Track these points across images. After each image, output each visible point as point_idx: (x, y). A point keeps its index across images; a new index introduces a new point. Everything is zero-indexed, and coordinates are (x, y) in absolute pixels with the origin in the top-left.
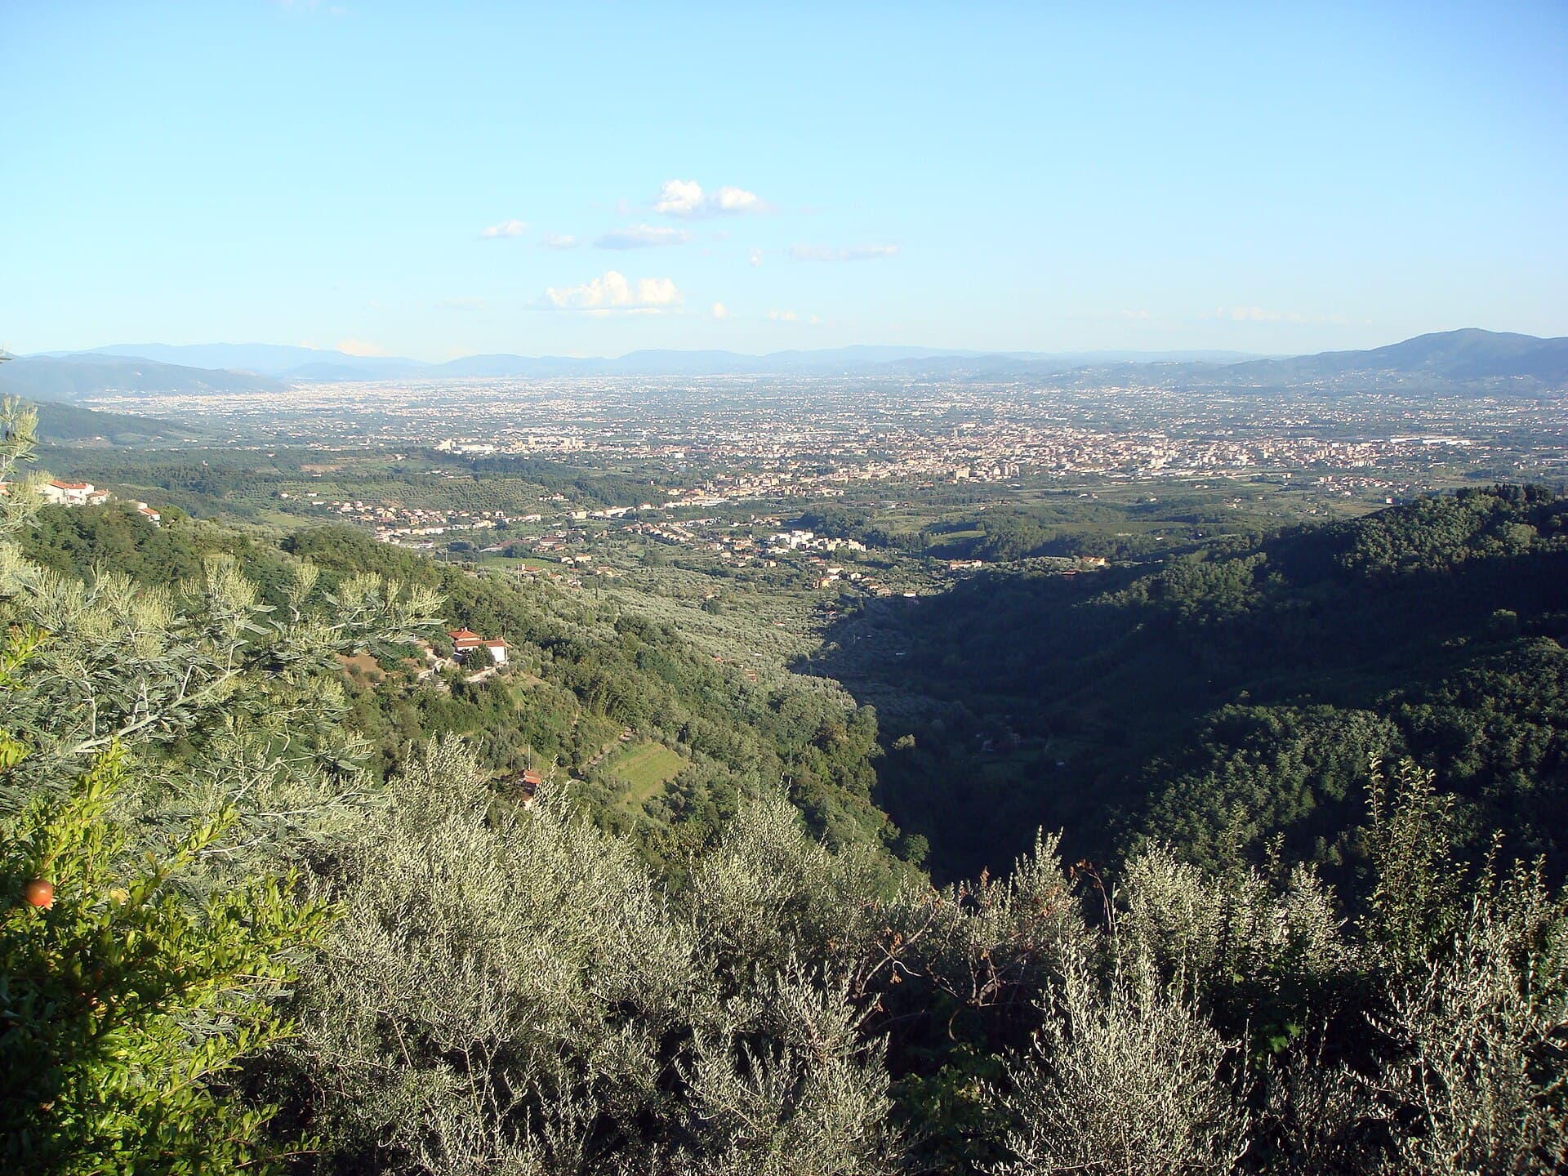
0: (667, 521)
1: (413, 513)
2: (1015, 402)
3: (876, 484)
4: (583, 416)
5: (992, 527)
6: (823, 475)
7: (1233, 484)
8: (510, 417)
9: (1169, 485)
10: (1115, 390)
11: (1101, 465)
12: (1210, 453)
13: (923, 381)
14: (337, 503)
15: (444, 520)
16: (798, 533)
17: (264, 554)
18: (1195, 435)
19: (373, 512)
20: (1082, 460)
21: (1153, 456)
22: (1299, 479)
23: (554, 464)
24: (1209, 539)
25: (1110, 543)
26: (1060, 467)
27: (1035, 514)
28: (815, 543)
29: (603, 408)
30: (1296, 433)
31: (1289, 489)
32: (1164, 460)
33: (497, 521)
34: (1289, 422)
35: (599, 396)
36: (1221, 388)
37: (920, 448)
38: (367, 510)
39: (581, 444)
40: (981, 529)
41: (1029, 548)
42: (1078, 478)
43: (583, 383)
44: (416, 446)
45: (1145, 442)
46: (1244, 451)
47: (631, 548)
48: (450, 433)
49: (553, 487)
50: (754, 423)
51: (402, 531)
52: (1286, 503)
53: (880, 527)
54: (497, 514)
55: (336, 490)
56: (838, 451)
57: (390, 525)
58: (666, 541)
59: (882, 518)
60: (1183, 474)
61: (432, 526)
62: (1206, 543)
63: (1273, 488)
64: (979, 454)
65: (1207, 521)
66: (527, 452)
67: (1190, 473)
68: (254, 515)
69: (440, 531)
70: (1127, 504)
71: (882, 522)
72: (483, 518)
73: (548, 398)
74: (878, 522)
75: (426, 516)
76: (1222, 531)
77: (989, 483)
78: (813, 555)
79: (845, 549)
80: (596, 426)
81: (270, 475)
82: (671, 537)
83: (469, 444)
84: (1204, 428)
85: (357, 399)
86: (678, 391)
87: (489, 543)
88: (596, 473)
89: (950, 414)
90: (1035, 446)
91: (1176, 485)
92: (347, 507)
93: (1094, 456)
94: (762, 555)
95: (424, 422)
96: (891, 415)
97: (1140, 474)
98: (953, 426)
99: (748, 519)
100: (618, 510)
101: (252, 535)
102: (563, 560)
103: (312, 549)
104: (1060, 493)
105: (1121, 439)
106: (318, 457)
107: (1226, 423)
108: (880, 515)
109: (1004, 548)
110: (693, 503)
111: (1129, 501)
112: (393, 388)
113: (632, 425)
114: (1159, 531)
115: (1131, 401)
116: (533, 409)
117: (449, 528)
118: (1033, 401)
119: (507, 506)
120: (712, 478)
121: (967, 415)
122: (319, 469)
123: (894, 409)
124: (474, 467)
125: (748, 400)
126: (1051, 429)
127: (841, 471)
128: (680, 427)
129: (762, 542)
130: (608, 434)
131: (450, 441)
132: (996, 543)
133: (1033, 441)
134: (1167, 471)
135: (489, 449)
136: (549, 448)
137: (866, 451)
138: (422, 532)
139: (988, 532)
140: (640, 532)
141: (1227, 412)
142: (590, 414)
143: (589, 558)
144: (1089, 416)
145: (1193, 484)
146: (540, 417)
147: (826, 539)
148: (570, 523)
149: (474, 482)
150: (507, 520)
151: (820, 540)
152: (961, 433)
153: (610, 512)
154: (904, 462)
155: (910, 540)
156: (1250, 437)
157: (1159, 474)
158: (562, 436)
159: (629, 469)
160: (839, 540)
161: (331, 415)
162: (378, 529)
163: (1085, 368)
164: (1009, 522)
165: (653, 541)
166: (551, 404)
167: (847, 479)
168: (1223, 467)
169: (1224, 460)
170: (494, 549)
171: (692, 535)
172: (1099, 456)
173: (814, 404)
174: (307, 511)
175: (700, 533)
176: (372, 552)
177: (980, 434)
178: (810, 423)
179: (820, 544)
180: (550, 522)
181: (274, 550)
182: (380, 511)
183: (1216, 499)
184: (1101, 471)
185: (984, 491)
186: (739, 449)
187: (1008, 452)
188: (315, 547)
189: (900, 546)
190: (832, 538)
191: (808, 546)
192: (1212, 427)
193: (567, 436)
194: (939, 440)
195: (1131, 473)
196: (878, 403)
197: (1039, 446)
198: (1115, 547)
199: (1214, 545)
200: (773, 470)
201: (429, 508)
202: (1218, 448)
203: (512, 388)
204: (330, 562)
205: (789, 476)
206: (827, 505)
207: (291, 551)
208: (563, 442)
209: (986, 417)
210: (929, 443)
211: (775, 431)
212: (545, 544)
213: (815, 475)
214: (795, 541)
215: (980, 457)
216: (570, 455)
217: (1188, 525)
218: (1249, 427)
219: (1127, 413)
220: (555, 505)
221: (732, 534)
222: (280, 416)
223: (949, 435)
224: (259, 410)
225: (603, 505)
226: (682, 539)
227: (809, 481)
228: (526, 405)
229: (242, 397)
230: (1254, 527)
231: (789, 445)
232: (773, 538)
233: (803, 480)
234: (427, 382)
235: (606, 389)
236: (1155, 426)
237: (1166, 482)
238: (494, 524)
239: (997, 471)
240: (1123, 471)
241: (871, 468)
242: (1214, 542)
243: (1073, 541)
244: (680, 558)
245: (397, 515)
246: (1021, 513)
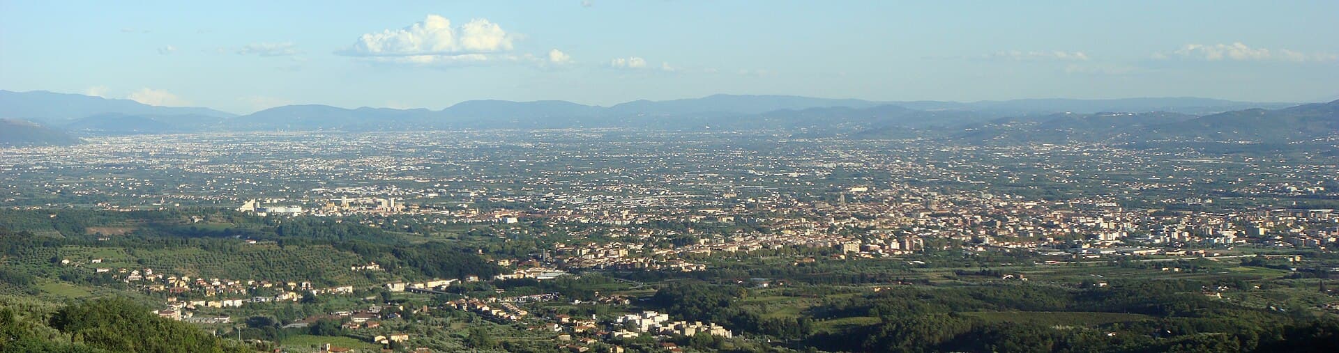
0: (497, 296)
1: (210, 283)
2: (918, 161)
3: (744, 257)
4: (403, 174)
5: (889, 313)
6: (680, 246)
7: (1214, 267)
8: (322, 175)
9: (1126, 266)
10: (1047, 147)
11: (1031, 240)
12: (1181, 227)
13: (802, 136)
14: (124, 271)
15: (244, 291)
16: (650, 314)
17: (28, 330)
18: (1160, 204)
19: (164, 281)
20: (1006, 233)
21: (1102, 230)
22: (1312, 264)
23: (370, 229)
24: (1182, 338)
25: (1044, 338)
26: (977, 241)
27: (945, 298)
28: (671, 327)
29: (426, 165)
30: (1304, 204)
31: (1299, 277)
32: (1116, 235)
33: (304, 293)
34: (1293, 189)
35: (421, 152)
36: (1193, 145)
37: (799, 215)
38: (157, 279)
39: (401, 207)
40: (875, 315)
41: (937, 341)
42: (1000, 255)
43: (405, 137)
44: (215, 207)
45: (1091, 212)
46: (1230, 225)
47: (455, 326)
48: (253, 194)
49: (367, 255)
50: (599, 184)
51: (195, 303)
52: (1295, 295)
53: (750, 309)
54: (304, 284)
55: (123, 256)
56: (698, 218)
57: (183, 296)
58: (496, 319)
59: (752, 299)
60: (1143, 252)
61: (229, 298)
62: (1177, 343)
63: (1276, 274)
64: (872, 224)
65: (1180, 313)
66: (340, 215)
67: (1153, 252)
68: (30, 284)
69: (238, 303)
70: (1067, 289)
71: (752, 303)
72: (288, 290)
73: (364, 154)
74: (747, 303)
75: (224, 287)
76: (1201, 328)
77: (886, 259)
78: (669, 341)
79: (707, 334)
80: (418, 186)
81: (50, 239)
82: (501, 314)
83: (275, 205)
84: (1170, 195)
85: (152, 153)
86: (511, 147)
87: (294, 319)
88: (417, 239)
89: (834, 176)
90: (944, 215)
91: (1133, 266)
92: (135, 275)
93: (1021, 228)
94: (608, 339)
95: (225, 180)
96: (762, 177)
97: (1085, 251)
98: (840, 190)
99: (592, 297)
100: (440, 283)
101: (18, 308)
102: (377, 339)
103: (85, 326)
104: (977, 273)
105: (1057, 208)
106: (105, 218)
107: (1202, 189)
108: (750, 294)
109: (904, 340)
110: (527, 276)
111: (1070, 285)
112: (192, 141)
113: (459, 186)
114: (1111, 324)
115: (1070, 161)
116: (348, 166)
117: (249, 301)
118: (940, 161)
119: (316, 276)
120: (549, 246)
121: (856, 177)
122: (106, 232)
123: (766, 169)
124: (280, 231)
125: (591, 158)
126: (963, 195)
127: (702, 241)
128: (513, 187)
129: (608, 324)
130: (431, 195)
131: (253, 201)
132: (894, 333)
133: (942, 209)
134: (1121, 249)
135: (297, 211)
136: (364, 210)
137: (732, 219)
138: (218, 305)
139: (884, 319)
140: (465, 308)
141: (1202, 175)
142: (410, 172)
143: (406, 337)
144: (1013, 179)
145: (1158, 266)
146: (356, 175)
147: (684, 322)
148: (386, 296)
149: (279, 248)
150: (315, 292)
151: (677, 323)
152: (849, 198)
153: (432, 284)
154: (779, 233)
155: (787, 325)
156: (1237, 208)
157: (1111, 252)
158: (379, 196)
159: (455, 235)
160: (699, 324)
161: (123, 171)
162: (169, 300)
163: (1006, 120)
164: (910, 308)
165: (479, 319)
166: (368, 161)
167: (709, 252)
168: (1201, 246)
169: (1201, 235)
170: (299, 325)
171: (526, 313)
172: (1029, 228)
173: (669, 162)
174: (89, 280)
175: (535, 310)
176: (152, 328)
177: (873, 200)
178: (665, 185)
179: (676, 328)
180: (364, 295)
181: (42, 327)
182: (172, 279)
183: (1189, 286)
184: (1031, 247)
185: (878, 270)
186: (582, 214)
187: (909, 222)
188: (88, 323)
189: (775, 334)
190: (691, 321)
191: (661, 330)
192: (1183, 193)
193: (385, 196)
194: (821, 206)
195: (1073, 250)
196: (748, 162)
197: (949, 215)
198: (1050, 343)
199: (1188, 346)
200: (620, 239)
201: (228, 278)
202: (1192, 221)
203: (324, 142)
204: (104, 340)
205: (640, 247)
206: (684, 282)
207: (61, 329)
208: (380, 203)
209: (880, 179)
210: (809, 210)
211: (625, 194)
212: (357, 320)
213: (671, 246)
214: (646, 324)
215: (873, 228)
216: (389, 219)
217: (1152, 319)
218: (1234, 195)
219: (1063, 176)
220: (369, 275)
221: (572, 313)
222: (66, 172)
223: (833, 200)
224: (42, 165)
225: (423, 276)
226: (513, 317)
227: (663, 252)
228: (340, 162)
229: (24, 150)
230: (1247, 325)
231: (641, 210)
232: (620, 320)
233: (657, 252)
234: (230, 135)
235: (430, 144)
236: (1103, 193)
237: (1122, 262)
238: (300, 297)
239: (895, 245)
240: (1060, 247)
241: (739, 239)
242: (1188, 341)
243: (993, 333)
244: (510, 340)
245: (191, 285)
246: (926, 297)
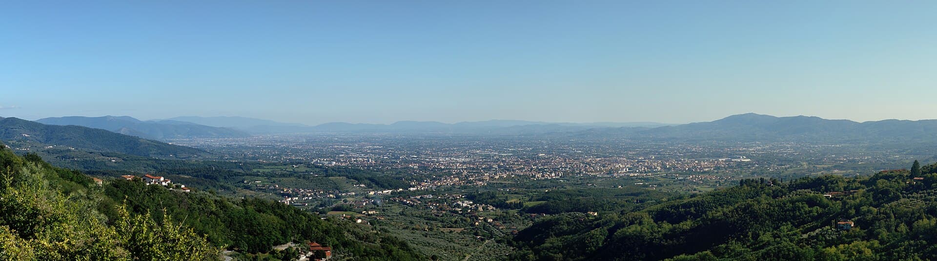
0: (409, 196)
1: (300, 191)
3: (501, 180)
5: (550, 199)
7: (653, 179)
8: (343, 150)
9: (627, 180)
15: (313, 194)
16: (465, 201)
20: (590, 169)
21: (621, 168)
23: (361, 170)
26: (581, 172)
27: (569, 193)
28: (473, 206)
29: (384, 146)
32: (625, 169)
35: (382, 141)
36: (650, 138)
37: (520, 164)
38: (280, 189)
39: (373, 162)
40: (546, 200)
42: (588, 177)
44: (302, 161)
46: (659, 164)
47: (393, 208)
49: (360, 180)
50: (449, 153)
51: (294, 198)
54: (335, 192)
55: (267, 180)
56: (485, 165)
57: (289, 195)
59: (503, 195)
60: (633, 175)
65: (642, 195)
66: (350, 165)
67: (636, 174)
72: (329, 194)
73: (360, 142)
74: (501, 197)
75: (305, 192)
77: (550, 180)
78: (472, 211)
79: (485, 208)
80: (380, 153)
81: (240, 173)
82: (410, 203)
83: (325, 161)
88: (379, 174)
89: (534, 150)
90: (569, 163)
91: (630, 180)
93: (595, 167)
95: (306, 151)
97: (615, 175)
98: (536, 155)
99: (445, 195)
100: (388, 191)
101: (227, 199)
102: (363, 212)
104: (580, 184)
106: (260, 165)
110: (421, 188)
111: (610, 187)
115: (612, 143)
119: (340, 188)
122: (261, 171)
124: (327, 171)
125: (446, 143)
127: (486, 174)
128: (417, 155)
130: (385, 157)
131: (317, 159)
132: (552, 206)
134: (626, 174)
135: (333, 163)
136: (359, 163)
138: (303, 199)
139: (549, 202)
140: (397, 200)
142: (377, 149)
143: (375, 212)
144: (594, 150)
145: (637, 179)
146: (356, 150)
148: (367, 196)
149: (326, 178)
150: (339, 194)
151: (476, 205)
152: (539, 158)
153: (385, 192)
154: (513, 171)
155: (515, 205)
156: (661, 159)
157: (623, 175)
159: (394, 173)
160: (484, 205)
161: (267, 147)
164: (557, 197)
165: (402, 204)
166: (362, 144)
167: (488, 178)
168: (650, 172)
169: (650, 169)
172: (598, 168)
175: (423, 201)
176: (278, 207)
177: (546, 159)
178: (473, 154)
180: (358, 195)
182: (286, 189)
183: (646, 186)
184: (598, 174)
185: (547, 183)
186: (442, 164)
187: (558, 166)
189: (510, 207)
190: (481, 204)
191: (470, 207)
193: (368, 158)
194: (528, 161)
195: (611, 175)
197: (572, 163)
200: (456, 174)
201: (307, 188)
203: (344, 137)
205: (463, 177)
206: (479, 190)
208: (365, 160)
209: (548, 151)
212: (356, 205)
214: (463, 205)
215: (546, 168)
216: (369, 167)
217: (634, 197)
219: (610, 149)
220: (361, 188)
221: (437, 202)
223: (533, 159)
224: (237, 145)
225: (381, 188)
226: (415, 204)
228: (350, 144)
229: (230, 139)
231: (464, 163)
232: (455, 204)
233: (469, 178)
235: (385, 138)
236: (622, 154)
239: (553, 175)
240: (608, 174)
241: (499, 173)
243: (584, 204)
244: (414, 212)
245: (293, 191)
246: (563, 192)
